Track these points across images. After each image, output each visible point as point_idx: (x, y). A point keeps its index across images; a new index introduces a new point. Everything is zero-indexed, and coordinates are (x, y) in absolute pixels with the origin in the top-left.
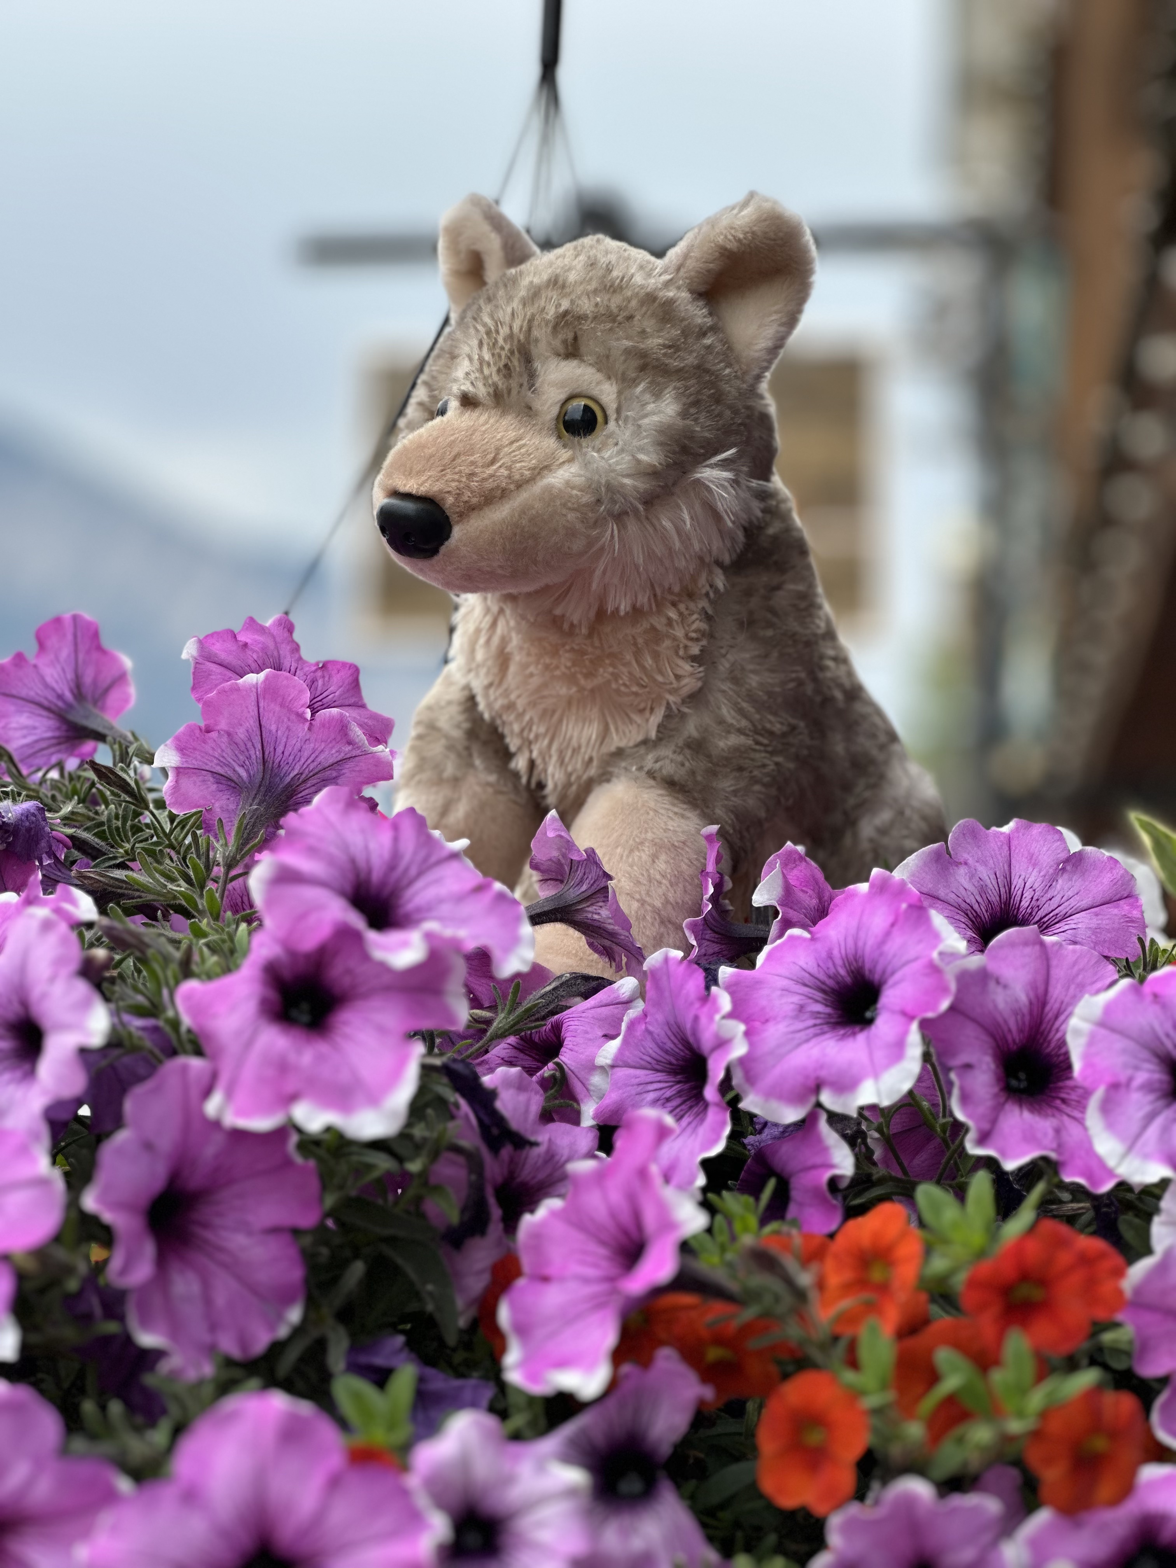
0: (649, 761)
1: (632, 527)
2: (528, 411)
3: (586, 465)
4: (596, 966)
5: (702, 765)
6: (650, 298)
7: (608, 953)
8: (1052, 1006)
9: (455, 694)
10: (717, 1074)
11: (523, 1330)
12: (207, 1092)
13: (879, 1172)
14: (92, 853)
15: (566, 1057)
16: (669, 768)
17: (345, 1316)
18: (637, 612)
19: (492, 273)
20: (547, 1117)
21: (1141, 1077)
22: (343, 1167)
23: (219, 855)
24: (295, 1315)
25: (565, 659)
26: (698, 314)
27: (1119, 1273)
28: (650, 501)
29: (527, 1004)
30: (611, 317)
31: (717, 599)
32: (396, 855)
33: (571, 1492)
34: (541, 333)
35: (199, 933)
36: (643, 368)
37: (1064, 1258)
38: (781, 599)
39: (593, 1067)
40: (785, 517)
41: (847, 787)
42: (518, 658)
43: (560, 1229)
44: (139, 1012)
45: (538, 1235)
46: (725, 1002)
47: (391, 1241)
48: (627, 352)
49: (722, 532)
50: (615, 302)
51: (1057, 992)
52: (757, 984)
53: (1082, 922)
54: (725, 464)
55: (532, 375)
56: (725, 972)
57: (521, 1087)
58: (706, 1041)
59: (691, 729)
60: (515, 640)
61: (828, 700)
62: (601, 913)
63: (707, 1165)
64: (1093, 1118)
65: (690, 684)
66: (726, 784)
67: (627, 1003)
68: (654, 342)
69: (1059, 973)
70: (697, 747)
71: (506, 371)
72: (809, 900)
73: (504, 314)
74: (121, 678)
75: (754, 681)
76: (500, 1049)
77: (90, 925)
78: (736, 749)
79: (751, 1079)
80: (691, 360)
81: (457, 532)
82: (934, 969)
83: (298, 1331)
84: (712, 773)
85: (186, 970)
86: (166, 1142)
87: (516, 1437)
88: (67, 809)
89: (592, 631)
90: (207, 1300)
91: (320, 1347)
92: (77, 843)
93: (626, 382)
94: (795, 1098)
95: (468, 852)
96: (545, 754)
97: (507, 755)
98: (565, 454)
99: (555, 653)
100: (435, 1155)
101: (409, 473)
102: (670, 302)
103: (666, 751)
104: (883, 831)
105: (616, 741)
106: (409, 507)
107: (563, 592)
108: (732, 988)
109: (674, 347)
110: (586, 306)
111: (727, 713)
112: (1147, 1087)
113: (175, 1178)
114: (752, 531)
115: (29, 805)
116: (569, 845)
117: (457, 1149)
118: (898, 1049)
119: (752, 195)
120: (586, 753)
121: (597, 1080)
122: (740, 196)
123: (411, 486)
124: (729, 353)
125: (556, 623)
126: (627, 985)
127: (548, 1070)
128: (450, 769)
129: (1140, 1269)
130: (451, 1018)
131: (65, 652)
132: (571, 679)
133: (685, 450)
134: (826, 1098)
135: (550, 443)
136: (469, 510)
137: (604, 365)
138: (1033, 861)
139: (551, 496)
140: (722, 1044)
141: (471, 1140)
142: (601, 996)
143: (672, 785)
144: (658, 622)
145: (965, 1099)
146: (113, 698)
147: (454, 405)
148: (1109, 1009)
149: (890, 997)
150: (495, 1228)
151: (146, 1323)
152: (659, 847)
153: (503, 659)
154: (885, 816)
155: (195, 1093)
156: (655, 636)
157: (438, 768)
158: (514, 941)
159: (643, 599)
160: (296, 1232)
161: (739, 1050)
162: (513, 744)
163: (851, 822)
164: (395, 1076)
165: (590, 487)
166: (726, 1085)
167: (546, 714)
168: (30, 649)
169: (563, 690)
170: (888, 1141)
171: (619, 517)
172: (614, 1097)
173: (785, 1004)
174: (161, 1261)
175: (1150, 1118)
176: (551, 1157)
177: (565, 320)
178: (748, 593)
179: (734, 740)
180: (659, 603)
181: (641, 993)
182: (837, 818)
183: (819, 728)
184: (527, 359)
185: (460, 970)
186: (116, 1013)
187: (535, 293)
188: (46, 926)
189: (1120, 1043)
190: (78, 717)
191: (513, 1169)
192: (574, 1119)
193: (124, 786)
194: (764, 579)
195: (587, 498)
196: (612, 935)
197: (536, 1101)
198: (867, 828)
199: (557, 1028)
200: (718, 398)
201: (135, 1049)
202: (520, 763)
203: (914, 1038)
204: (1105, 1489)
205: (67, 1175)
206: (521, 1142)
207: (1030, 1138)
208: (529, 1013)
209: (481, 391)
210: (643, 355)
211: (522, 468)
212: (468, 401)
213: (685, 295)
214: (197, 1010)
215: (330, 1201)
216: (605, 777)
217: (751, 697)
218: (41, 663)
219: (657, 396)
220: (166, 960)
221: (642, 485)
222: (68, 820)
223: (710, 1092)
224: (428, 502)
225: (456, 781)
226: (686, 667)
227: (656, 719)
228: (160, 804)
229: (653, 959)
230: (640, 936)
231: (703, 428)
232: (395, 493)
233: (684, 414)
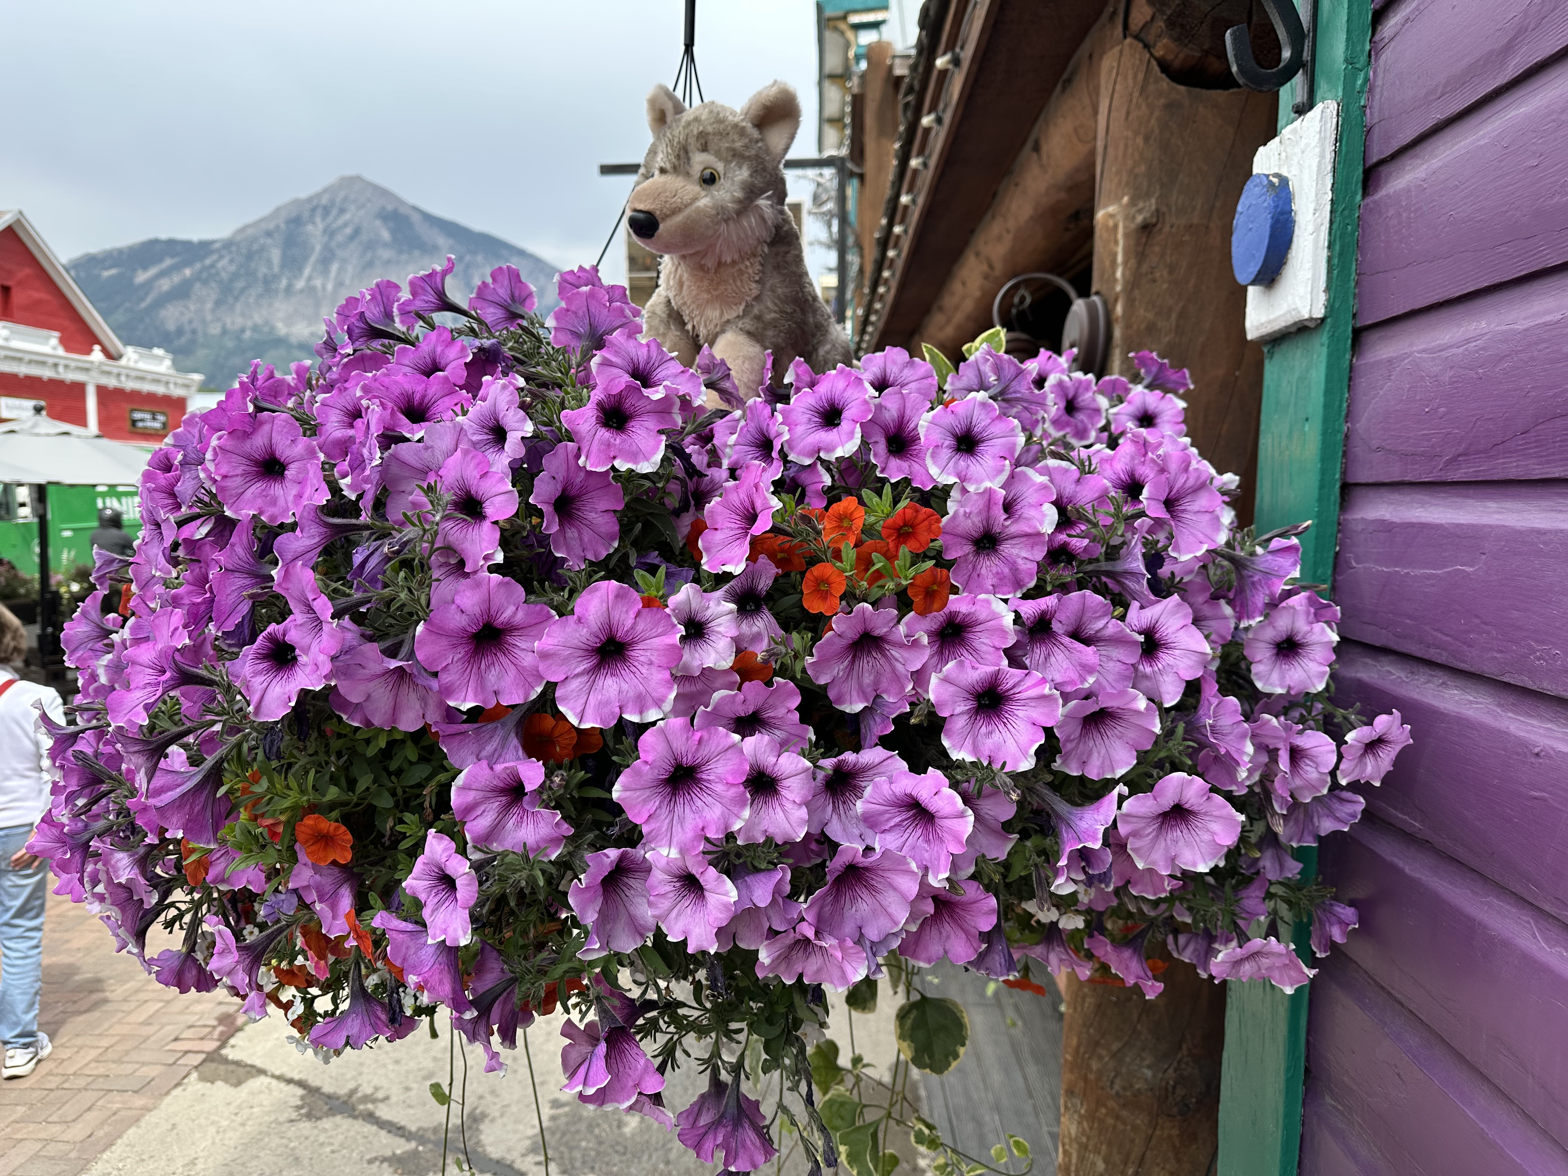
0: (740, 325)
1: (732, 225)
2: (688, 175)
3: (713, 197)
4: (724, 406)
5: (761, 325)
6: (735, 126)
7: (728, 401)
8: (906, 418)
9: (663, 300)
10: (777, 446)
11: (707, 550)
12: (578, 457)
13: (838, 484)
14: (522, 362)
15: (715, 441)
16: (748, 327)
17: (634, 544)
18: (734, 262)
19: (669, 119)
20: (709, 466)
21: (947, 443)
22: (631, 486)
23: (574, 362)
24: (616, 544)
25: (706, 283)
26: (755, 134)
27: (939, 521)
28: (740, 213)
29: (699, 420)
30: (721, 134)
31: (765, 257)
32: (649, 357)
33: (731, 612)
34: (692, 141)
35: (567, 393)
36: (734, 156)
37: (921, 517)
38: (789, 258)
39: (726, 445)
40: (789, 223)
41: (813, 336)
42: (686, 284)
43: (720, 508)
44: (545, 424)
45: (711, 512)
46: (780, 418)
47: (651, 514)
48: (728, 149)
49: (767, 229)
50: (722, 127)
51: (908, 412)
52: (792, 410)
53: (913, 386)
54: (768, 198)
55: (689, 159)
56: (779, 406)
57: (699, 454)
58: (772, 434)
59: (756, 311)
60: (686, 275)
61: (807, 300)
62: (726, 385)
63: (774, 483)
64: (929, 461)
65: (755, 292)
66: (770, 333)
67: (738, 420)
68: (738, 145)
69: (909, 405)
70: (758, 318)
71: (678, 157)
72: (807, 378)
73: (676, 133)
74: (530, 295)
75: (780, 291)
76: (689, 439)
77: (522, 389)
78: (774, 319)
79: (791, 448)
80: (753, 152)
81: (662, 227)
82: (866, 402)
83: (616, 550)
84: (765, 329)
85: (563, 407)
86: (560, 477)
87: (705, 591)
88: (510, 344)
89: (716, 271)
90: (581, 540)
91: (625, 557)
92: (516, 359)
93: (727, 162)
94: (810, 455)
95: (677, 357)
96: (699, 323)
97: (684, 324)
98: (703, 193)
99: (702, 280)
100: (668, 481)
101: (640, 201)
102: (743, 128)
103: (747, 320)
104: (828, 353)
105: (726, 317)
106: (641, 216)
107: (703, 254)
108: (782, 412)
109: (746, 147)
110: (710, 129)
111: (770, 304)
112: (949, 447)
113: (564, 490)
114: (778, 228)
115: (493, 341)
116: (713, 357)
117: (677, 478)
118: (851, 435)
119: (775, 82)
120: (715, 322)
121: (728, 450)
122: (771, 82)
123: (641, 207)
124: (768, 151)
125: (702, 268)
126: (738, 413)
127: (709, 446)
128: (662, 330)
129: (945, 519)
130: (676, 424)
131: (506, 282)
132: (708, 292)
133: (752, 191)
134: (822, 455)
135: (697, 188)
136: (666, 217)
137: (718, 154)
138: (894, 362)
139: (698, 210)
140: (779, 435)
141: (681, 474)
142: (728, 418)
143: (749, 334)
144: (742, 267)
145: (875, 455)
146: (528, 302)
147: (657, 173)
148: (934, 417)
149: (846, 414)
150: (692, 509)
151: (558, 551)
152: (745, 358)
153: (681, 284)
154: (828, 347)
155: (571, 457)
156: (741, 272)
157: (657, 329)
158: (699, 393)
159: (736, 257)
160: (615, 511)
161: (786, 437)
162: (686, 319)
163: (816, 350)
164: (657, 448)
165: (715, 207)
166: (781, 450)
167: (698, 307)
168: (489, 280)
169: (705, 296)
170: (840, 472)
171: (726, 221)
172: (735, 457)
173: (804, 418)
174: (561, 524)
175: (950, 459)
176: (712, 481)
177: (702, 135)
178: (777, 254)
179: (773, 315)
180: (742, 259)
181: (744, 416)
182: (810, 348)
183: (803, 311)
184: (686, 152)
185: (678, 403)
186: (535, 425)
187: (689, 124)
188: (504, 387)
189: (939, 430)
190: (513, 309)
191: (698, 485)
192: (719, 466)
193: (533, 335)
194: (782, 249)
195: (714, 212)
196: (731, 394)
197: (705, 459)
198: (822, 352)
199: (711, 430)
200: (764, 169)
201: (544, 439)
202: (689, 327)
203: (858, 429)
204: (936, 606)
205: (519, 492)
206: (701, 475)
207: (900, 470)
208: (700, 425)
209: (668, 166)
210: (734, 150)
211: (687, 198)
212: (663, 171)
213: (749, 125)
214: (569, 422)
215: (627, 499)
216: (723, 331)
217: (779, 298)
218: (497, 287)
219: (740, 168)
220: (554, 402)
221: (735, 206)
222: (511, 349)
223: (775, 454)
224: (648, 213)
225: (664, 335)
226: (754, 285)
227: (742, 307)
228: (548, 344)
229: (750, 402)
230: (742, 393)
231: (759, 182)
232: (635, 210)
233: (751, 176)
